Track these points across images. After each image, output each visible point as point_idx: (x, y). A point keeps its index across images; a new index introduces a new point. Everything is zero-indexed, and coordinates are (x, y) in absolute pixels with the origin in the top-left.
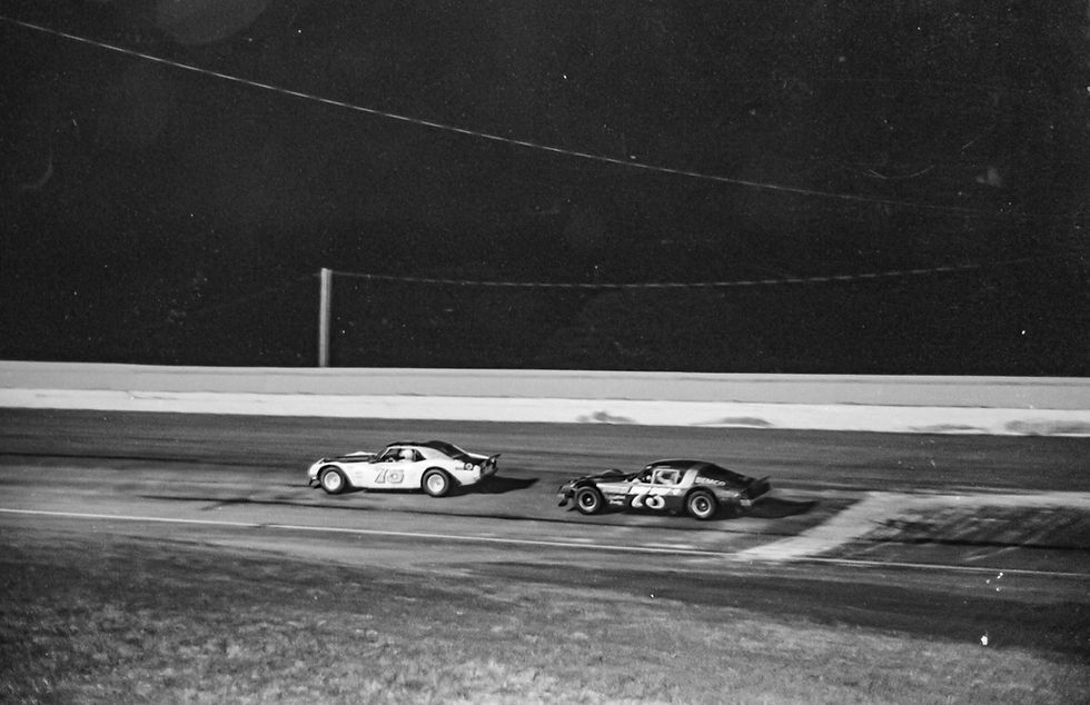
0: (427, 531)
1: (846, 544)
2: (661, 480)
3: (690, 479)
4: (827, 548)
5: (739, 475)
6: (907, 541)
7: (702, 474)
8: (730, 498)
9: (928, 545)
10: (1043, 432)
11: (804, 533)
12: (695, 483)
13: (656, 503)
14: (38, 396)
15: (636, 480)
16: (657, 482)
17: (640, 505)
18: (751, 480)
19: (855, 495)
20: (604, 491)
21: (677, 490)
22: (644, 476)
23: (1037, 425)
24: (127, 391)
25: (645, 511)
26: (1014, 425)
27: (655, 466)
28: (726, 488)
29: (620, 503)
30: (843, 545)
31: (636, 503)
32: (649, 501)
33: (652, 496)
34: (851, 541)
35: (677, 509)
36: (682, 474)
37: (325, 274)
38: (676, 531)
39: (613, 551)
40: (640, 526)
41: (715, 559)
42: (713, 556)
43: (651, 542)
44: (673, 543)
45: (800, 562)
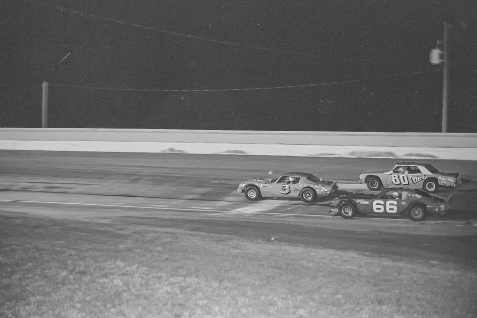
0: (92, 203)
4: (270, 208)
6: (305, 205)
9: (314, 206)
10: (364, 156)
11: (260, 202)
23: (362, 153)
26: (352, 153)
30: (277, 207)
34: (281, 205)
37: (45, 85)
38: (204, 201)
39: (176, 211)
40: (188, 199)
41: (221, 214)
42: (220, 212)
43: (193, 206)
44: (203, 207)
45: (259, 214)
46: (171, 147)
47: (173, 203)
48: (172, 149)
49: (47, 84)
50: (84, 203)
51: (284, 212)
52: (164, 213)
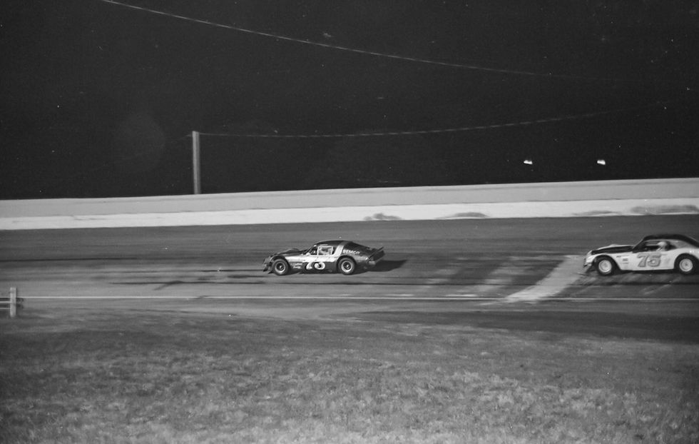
1: (567, 289)
2: (322, 252)
3: (340, 250)
4: (557, 292)
5: (366, 247)
6: (602, 284)
7: (346, 247)
8: (363, 261)
9: (615, 286)
10: (654, 213)
11: (538, 283)
12: (342, 253)
13: (320, 266)
14: (14, 222)
15: (308, 254)
16: (320, 254)
17: (311, 268)
18: (374, 250)
19: (557, 258)
20: (289, 261)
21: (332, 258)
22: (313, 251)
23: (650, 209)
24: (72, 216)
25: (314, 271)
26: (637, 209)
27: (318, 244)
28: (361, 255)
29: (299, 267)
30: (565, 289)
31: (309, 267)
32: (316, 266)
33: (318, 263)
34: (568, 286)
35: (333, 268)
36: (335, 249)
37: (195, 135)
38: (461, 286)
39: (430, 301)
40: (437, 284)
41: (495, 302)
42: (494, 300)
43: (448, 293)
44: (463, 294)
45: (550, 301)
46: (379, 212)
47: (417, 291)
48: (379, 216)
49: (197, 133)
50: (295, 295)
51: (581, 296)
52: (414, 304)
